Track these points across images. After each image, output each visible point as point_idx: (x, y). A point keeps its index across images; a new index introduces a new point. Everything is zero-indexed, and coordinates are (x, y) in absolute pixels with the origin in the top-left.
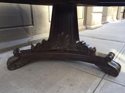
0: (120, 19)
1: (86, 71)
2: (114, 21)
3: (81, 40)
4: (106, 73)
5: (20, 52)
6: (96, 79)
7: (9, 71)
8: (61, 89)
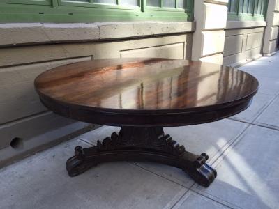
0: (269, 55)
1: (171, 178)
2: (253, 60)
3: (165, 134)
4: (196, 181)
5: (83, 153)
6: (180, 190)
7: (69, 177)
8: (136, 203)
